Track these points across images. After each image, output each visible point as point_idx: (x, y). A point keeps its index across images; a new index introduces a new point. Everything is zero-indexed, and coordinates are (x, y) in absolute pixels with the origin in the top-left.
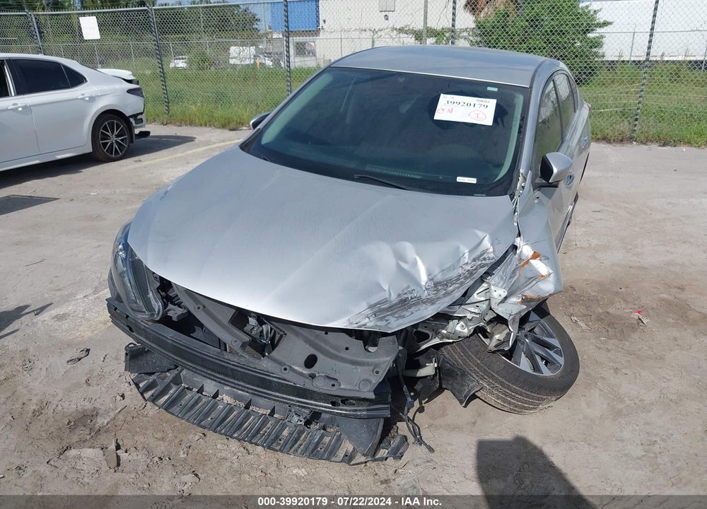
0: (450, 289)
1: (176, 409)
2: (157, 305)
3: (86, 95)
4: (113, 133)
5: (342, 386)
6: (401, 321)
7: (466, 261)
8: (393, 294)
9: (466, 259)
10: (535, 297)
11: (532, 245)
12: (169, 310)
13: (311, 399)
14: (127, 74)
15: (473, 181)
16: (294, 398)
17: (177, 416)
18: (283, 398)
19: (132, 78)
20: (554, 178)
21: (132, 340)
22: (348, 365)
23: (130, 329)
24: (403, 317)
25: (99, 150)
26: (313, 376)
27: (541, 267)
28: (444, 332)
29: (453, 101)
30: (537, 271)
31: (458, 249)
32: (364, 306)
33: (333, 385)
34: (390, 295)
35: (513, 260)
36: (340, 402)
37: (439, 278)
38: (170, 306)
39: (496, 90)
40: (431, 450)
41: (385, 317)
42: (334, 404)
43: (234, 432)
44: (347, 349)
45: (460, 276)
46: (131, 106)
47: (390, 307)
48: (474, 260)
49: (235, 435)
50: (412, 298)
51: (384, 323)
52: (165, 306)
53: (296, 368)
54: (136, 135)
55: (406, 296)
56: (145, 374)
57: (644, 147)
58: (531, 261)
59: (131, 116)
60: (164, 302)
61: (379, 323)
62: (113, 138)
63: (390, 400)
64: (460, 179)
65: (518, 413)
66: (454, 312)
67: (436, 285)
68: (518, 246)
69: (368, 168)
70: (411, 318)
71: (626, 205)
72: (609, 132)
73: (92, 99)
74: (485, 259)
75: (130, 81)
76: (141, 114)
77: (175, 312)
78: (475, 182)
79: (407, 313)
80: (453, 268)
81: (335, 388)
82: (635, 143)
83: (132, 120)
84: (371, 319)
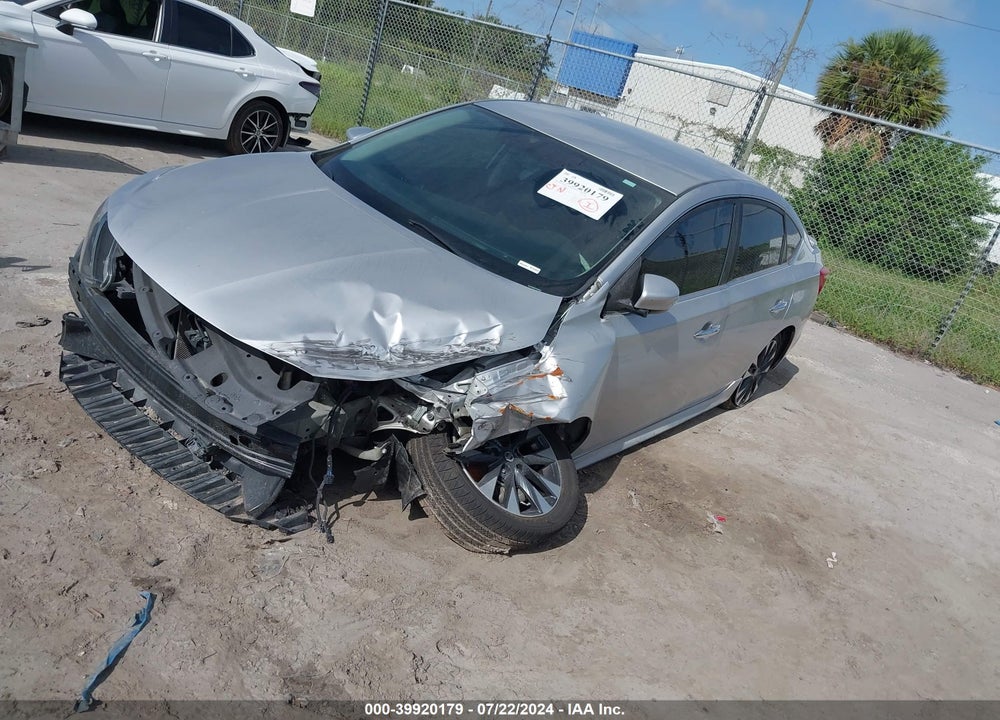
0: (420, 363)
1: (85, 400)
2: (108, 275)
3: (246, 71)
4: (261, 126)
5: (233, 413)
6: (336, 370)
7: (460, 342)
8: (343, 340)
9: (461, 340)
10: (527, 413)
11: (560, 360)
12: (120, 285)
13: (212, 426)
14: (310, 63)
15: (536, 270)
16: (196, 420)
17: (83, 407)
18: (186, 416)
19: (314, 69)
20: (642, 304)
21: (75, 309)
22: (252, 396)
23: (79, 297)
24: (343, 368)
25: (236, 141)
26: (210, 394)
27: (557, 386)
28: (409, 417)
29: (573, 179)
30: (550, 390)
31: (454, 326)
32: (300, 337)
33: (224, 409)
34: (340, 338)
35: (526, 366)
36: (238, 439)
37: (416, 346)
38: (124, 282)
39: (633, 185)
40: (331, 540)
41: (317, 358)
42: (234, 440)
43: (130, 443)
44: (259, 378)
45: (443, 354)
46: (297, 101)
47: (333, 352)
48: (470, 345)
49: (130, 446)
50: (366, 354)
51: (313, 363)
52: (117, 278)
53: (201, 381)
54: (290, 138)
55: (360, 349)
56: (80, 356)
57: (938, 371)
58: (549, 376)
59: (293, 114)
60: (117, 273)
61: (306, 362)
62: (259, 133)
63: (295, 457)
64: (522, 264)
65: (460, 544)
66: (422, 395)
67: (406, 352)
68: (543, 355)
69: (434, 220)
70: (353, 373)
71: (835, 417)
72: (898, 337)
73: (252, 78)
74: (483, 348)
75: (310, 73)
76: (307, 115)
77: (124, 288)
78: (537, 273)
79: (350, 367)
80: (439, 343)
81: (224, 412)
82: (927, 362)
83: (292, 119)
84: (299, 353)
